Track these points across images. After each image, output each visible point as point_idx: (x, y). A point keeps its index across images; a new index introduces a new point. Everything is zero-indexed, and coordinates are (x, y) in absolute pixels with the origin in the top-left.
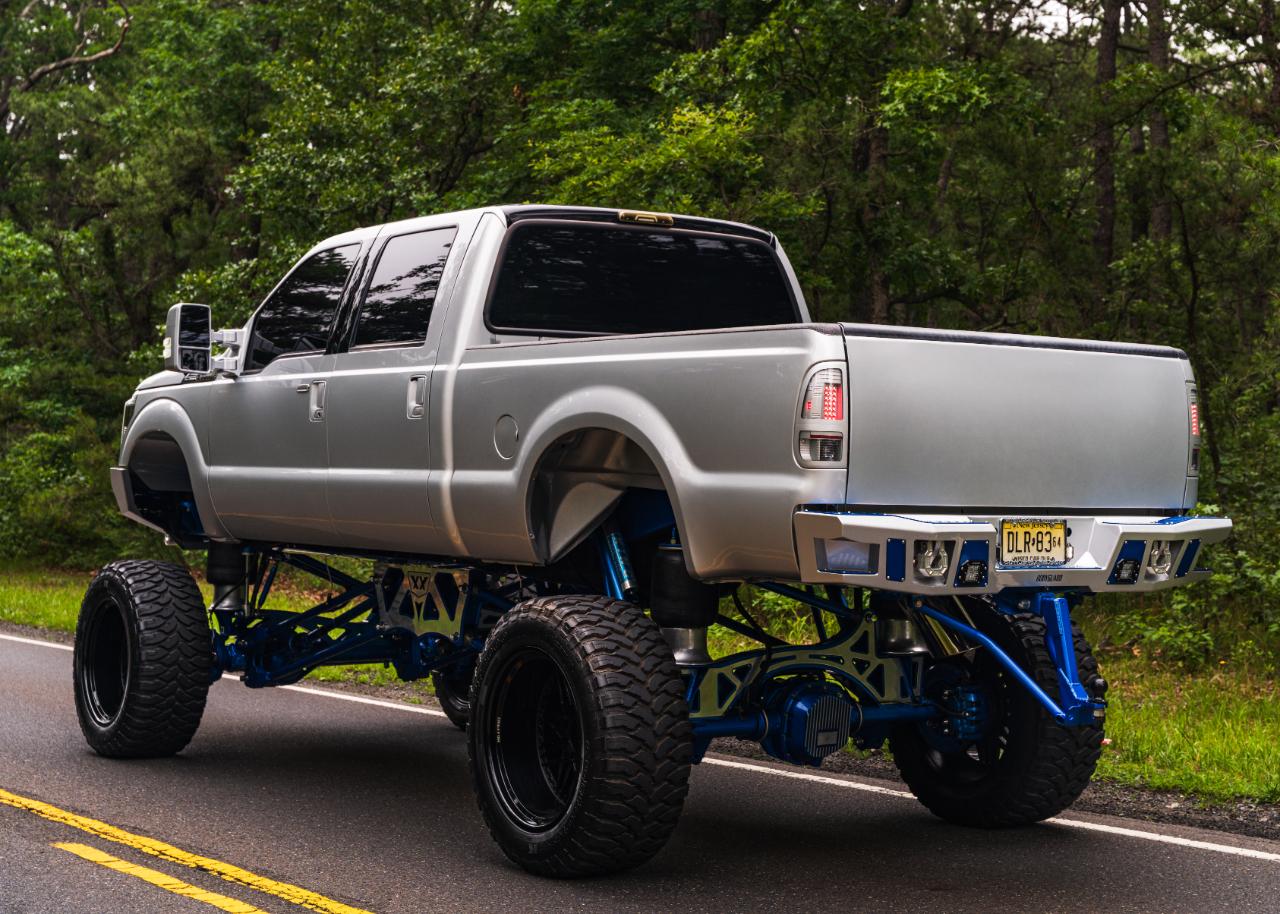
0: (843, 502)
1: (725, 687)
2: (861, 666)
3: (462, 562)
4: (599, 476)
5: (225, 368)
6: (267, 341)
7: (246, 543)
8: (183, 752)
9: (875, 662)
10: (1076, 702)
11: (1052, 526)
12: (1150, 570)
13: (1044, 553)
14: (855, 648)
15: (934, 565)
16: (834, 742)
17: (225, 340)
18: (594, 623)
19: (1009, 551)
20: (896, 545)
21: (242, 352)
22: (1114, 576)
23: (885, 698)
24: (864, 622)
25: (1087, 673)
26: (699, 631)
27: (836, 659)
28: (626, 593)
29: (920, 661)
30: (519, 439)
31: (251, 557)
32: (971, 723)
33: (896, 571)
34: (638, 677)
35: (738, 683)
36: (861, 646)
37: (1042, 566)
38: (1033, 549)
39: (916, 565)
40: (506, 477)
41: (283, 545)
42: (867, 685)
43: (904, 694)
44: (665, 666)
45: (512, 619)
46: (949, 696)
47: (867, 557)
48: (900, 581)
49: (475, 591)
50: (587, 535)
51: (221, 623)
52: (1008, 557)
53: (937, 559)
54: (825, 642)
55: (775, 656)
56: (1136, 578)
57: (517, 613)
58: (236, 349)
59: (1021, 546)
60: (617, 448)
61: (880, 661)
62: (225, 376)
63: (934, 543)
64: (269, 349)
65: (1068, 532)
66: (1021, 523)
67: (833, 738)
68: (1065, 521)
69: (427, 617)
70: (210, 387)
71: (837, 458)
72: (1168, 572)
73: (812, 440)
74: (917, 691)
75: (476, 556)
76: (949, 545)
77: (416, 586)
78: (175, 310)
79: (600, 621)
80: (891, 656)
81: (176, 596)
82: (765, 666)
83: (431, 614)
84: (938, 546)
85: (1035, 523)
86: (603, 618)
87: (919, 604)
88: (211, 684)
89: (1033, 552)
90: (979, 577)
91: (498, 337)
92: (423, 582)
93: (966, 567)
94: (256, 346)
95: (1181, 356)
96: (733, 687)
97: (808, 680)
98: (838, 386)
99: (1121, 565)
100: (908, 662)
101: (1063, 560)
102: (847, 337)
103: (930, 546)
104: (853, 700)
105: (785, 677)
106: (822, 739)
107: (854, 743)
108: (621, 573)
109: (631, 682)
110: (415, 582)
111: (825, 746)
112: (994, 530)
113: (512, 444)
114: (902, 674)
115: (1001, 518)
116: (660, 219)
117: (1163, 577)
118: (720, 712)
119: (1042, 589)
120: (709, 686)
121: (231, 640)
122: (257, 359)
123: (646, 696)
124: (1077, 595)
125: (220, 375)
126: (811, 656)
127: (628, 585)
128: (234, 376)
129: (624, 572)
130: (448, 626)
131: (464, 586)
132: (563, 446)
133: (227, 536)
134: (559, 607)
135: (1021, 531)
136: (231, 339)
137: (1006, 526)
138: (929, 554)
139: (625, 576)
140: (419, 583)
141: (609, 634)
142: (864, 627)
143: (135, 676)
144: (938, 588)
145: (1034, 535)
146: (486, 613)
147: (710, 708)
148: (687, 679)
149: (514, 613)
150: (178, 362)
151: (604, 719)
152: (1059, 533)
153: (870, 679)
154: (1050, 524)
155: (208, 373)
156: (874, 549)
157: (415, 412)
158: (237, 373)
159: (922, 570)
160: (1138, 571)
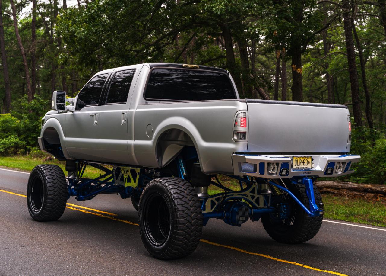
0: (246, 151)
1: (213, 204)
2: (253, 197)
3: (137, 167)
4: (177, 142)
5: (70, 109)
6: (82, 101)
7: (76, 160)
8: (59, 219)
9: (257, 196)
10: (314, 210)
11: (308, 158)
12: (336, 170)
13: (305, 166)
14: (251, 192)
15: (273, 170)
16: (245, 219)
17: (70, 101)
18: (173, 185)
19: (295, 165)
20: (262, 164)
21: (75, 104)
22: (326, 172)
23: (260, 206)
24: (254, 184)
25: (318, 201)
26: (205, 188)
27: (246, 195)
28: (184, 176)
29: (270, 196)
30: (153, 132)
31: (78, 163)
32: (285, 214)
33: (262, 172)
34: (187, 202)
35: (217, 203)
36: (253, 191)
37: (305, 170)
38: (302, 165)
39: (268, 170)
40: (149, 143)
41: (87, 161)
42: (254, 202)
43: (265, 205)
44: (195, 198)
45: (151, 184)
46: (278, 206)
47: (253, 167)
48: (263, 174)
49: (142, 174)
50: (173, 159)
51: (70, 182)
52: (295, 167)
53: (274, 168)
54: (243, 190)
55: (228, 194)
56: (332, 173)
57: (152, 183)
58: (73, 104)
59: (299, 164)
60: (182, 135)
61: (258, 196)
62: (70, 112)
63: (273, 163)
64: (83, 104)
65: (313, 160)
66: (299, 157)
67: (244, 218)
68: (312, 156)
69: (128, 182)
70: (66, 115)
71: (245, 139)
72: (342, 171)
73: (237, 133)
74: (269, 205)
75: (141, 165)
76: (277, 164)
77: (125, 173)
78: (55, 93)
79: (175, 184)
80: (262, 194)
81: (57, 174)
82: (225, 197)
83: (129, 181)
84: (274, 164)
85: (303, 157)
86: (176, 183)
87: (269, 181)
88: (67, 200)
89: (302, 166)
90: (286, 173)
91: (148, 101)
92: (127, 172)
93: (282, 170)
94: (79, 103)
95: (346, 108)
96: (215, 204)
97: (237, 202)
98: (245, 118)
99: (328, 169)
100: (266, 196)
101: (311, 168)
102: (248, 103)
103: (272, 164)
104: (250, 207)
105: (231, 201)
106: (241, 219)
107: (251, 219)
108: (183, 170)
109: (185, 204)
110: (125, 171)
111: (242, 221)
112: (291, 159)
113: (151, 133)
114: (264, 199)
115: (293, 156)
116: (195, 67)
117: (340, 173)
118: (211, 211)
119: (305, 176)
120: (208, 203)
121: (73, 187)
122: (79, 107)
123: (189, 207)
124: (315, 177)
125: (68, 111)
126: (238, 195)
127: (185, 174)
128: (72, 112)
129: (184, 170)
130: (134, 184)
131: (138, 173)
132: (166, 134)
133: (70, 158)
134: (163, 180)
135: (299, 159)
136: (72, 101)
137: (294, 158)
138: (272, 167)
139: (184, 171)
140: (126, 172)
141: (178, 188)
142: (254, 186)
143: (46, 198)
144: (274, 176)
145: (302, 161)
146: (145, 181)
147: (208, 210)
148: (201, 202)
149: (151, 182)
150: (56, 108)
151: (177, 214)
152: (310, 160)
153: (255, 201)
154: (307, 157)
155: (65, 110)
156: (255, 166)
157: (124, 123)
158: (73, 111)
159: (270, 172)
160: (333, 171)
